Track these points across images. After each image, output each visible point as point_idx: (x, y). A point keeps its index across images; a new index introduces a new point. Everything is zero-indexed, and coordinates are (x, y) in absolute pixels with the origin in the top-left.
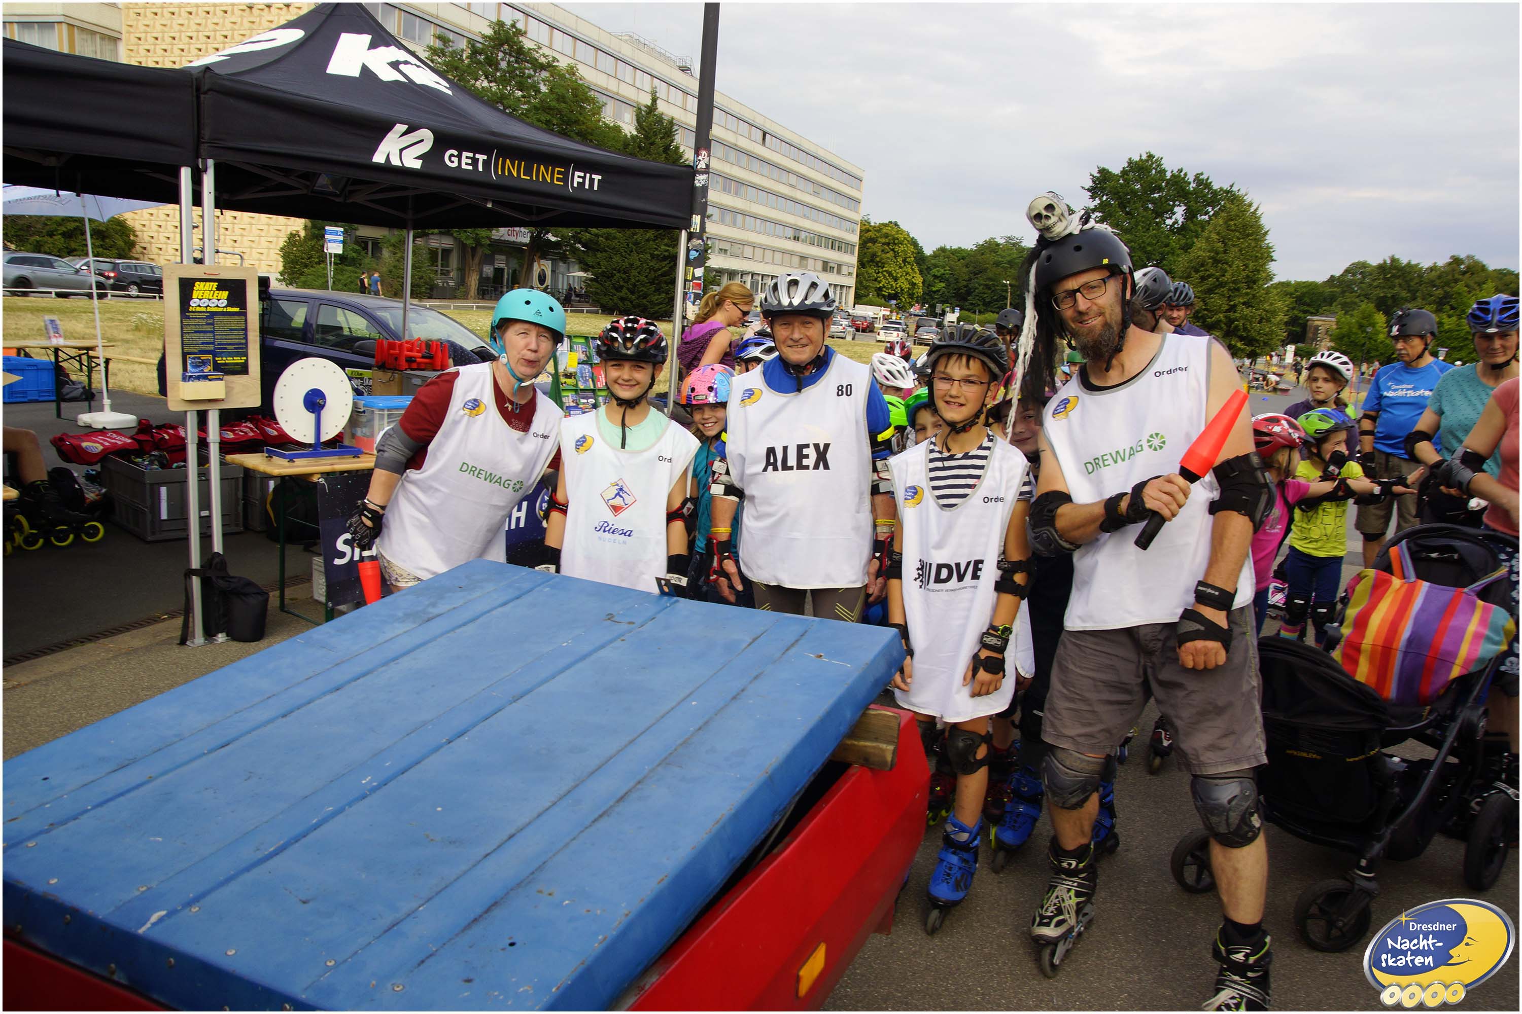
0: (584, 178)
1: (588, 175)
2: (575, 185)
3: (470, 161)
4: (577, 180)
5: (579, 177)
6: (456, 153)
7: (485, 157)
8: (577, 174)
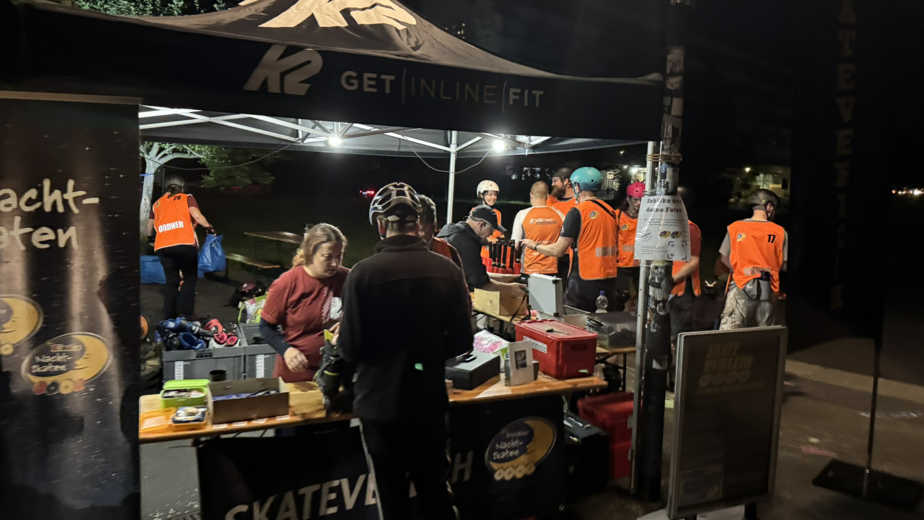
0: (521, 95)
1: (526, 92)
2: (511, 102)
3: (373, 83)
4: (512, 97)
5: (515, 94)
6: (354, 74)
7: (392, 78)
8: (512, 90)
